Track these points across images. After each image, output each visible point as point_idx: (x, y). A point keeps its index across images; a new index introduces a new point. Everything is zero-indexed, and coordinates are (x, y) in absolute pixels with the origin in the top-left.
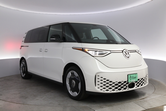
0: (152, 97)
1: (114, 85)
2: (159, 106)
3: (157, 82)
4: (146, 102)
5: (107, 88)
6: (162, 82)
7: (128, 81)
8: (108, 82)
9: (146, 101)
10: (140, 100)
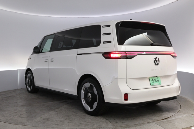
0: (177, 117)
2: (186, 127)
3: (183, 98)
4: (171, 122)
6: (189, 99)
9: (169, 121)
10: (163, 121)
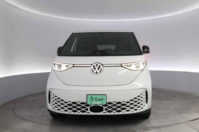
1: (66, 104)
5: (59, 108)
7: (87, 102)
8: (59, 100)
